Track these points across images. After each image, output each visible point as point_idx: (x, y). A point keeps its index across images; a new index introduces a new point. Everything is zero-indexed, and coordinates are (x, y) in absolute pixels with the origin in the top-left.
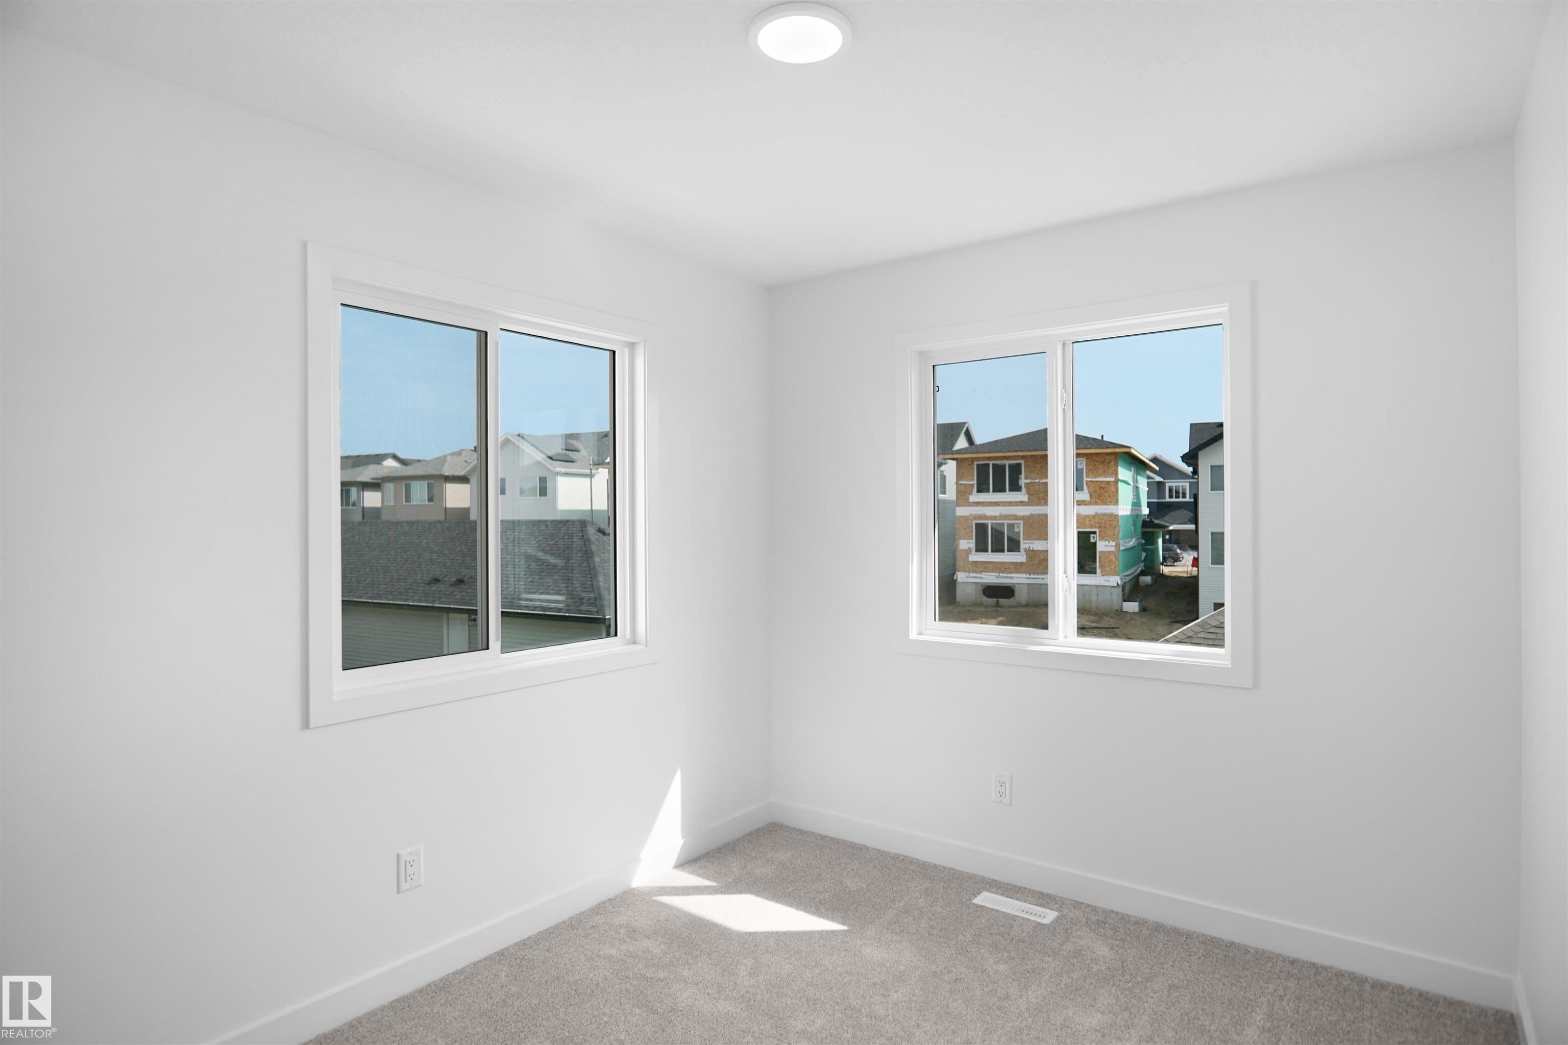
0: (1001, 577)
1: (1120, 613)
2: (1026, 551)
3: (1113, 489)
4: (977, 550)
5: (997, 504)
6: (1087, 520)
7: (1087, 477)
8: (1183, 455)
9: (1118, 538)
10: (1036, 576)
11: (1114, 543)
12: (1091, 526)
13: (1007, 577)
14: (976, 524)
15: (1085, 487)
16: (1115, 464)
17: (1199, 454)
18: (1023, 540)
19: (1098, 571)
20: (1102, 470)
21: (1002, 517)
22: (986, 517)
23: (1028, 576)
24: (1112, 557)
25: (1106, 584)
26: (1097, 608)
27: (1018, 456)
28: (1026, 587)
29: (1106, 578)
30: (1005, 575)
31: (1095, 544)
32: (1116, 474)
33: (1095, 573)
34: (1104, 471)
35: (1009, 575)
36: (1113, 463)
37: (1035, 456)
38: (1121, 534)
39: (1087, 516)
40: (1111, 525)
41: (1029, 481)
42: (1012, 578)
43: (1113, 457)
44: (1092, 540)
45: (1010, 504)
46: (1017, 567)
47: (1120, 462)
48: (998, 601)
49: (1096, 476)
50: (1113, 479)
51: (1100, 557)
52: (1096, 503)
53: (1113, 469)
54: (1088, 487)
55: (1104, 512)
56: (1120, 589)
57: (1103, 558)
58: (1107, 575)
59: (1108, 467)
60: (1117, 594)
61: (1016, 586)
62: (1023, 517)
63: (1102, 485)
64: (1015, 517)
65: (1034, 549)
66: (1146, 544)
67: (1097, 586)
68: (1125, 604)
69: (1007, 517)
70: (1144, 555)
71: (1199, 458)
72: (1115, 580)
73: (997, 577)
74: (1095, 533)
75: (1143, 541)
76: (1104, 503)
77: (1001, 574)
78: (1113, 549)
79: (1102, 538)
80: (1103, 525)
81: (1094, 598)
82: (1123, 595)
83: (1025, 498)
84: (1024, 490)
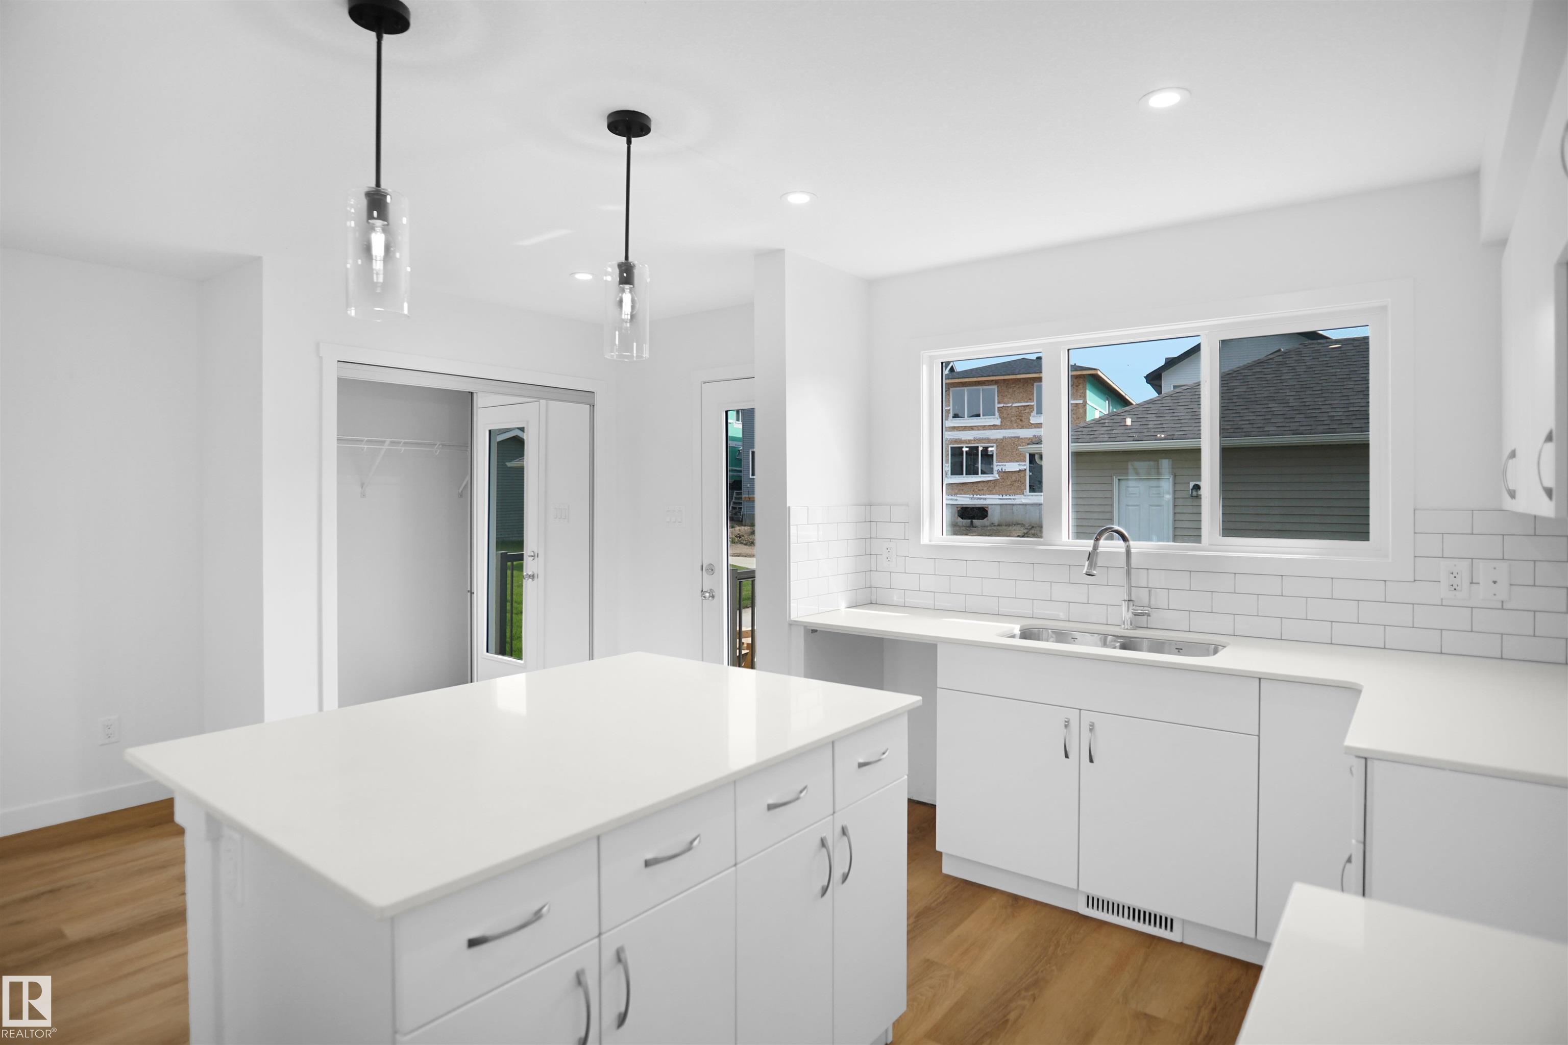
0: (975, 499)
2: (999, 472)
3: (1081, 411)
4: (952, 474)
5: (972, 428)
8: (1147, 375)
10: (1008, 497)
13: (980, 499)
14: (951, 448)
16: (1083, 387)
17: (1163, 374)
18: (996, 462)
21: (975, 440)
22: (961, 441)
23: (1001, 497)
27: (993, 380)
28: (998, 508)
30: (978, 496)
32: (1085, 397)
34: (1073, 394)
35: (982, 497)
36: (1081, 386)
37: (1008, 380)
41: (1002, 405)
42: (985, 499)
43: (1081, 381)
45: (984, 428)
46: (990, 487)
47: (1088, 386)
48: (972, 522)
50: (1081, 402)
53: (1081, 391)
59: (1077, 390)
61: (990, 507)
62: (997, 440)
64: (989, 440)
65: (1006, 470)
69: (980, 440)
71: (1163, 379)
73: (971, 498)
77: (975, 496)
83: (998, 422)
84: (997, 414)
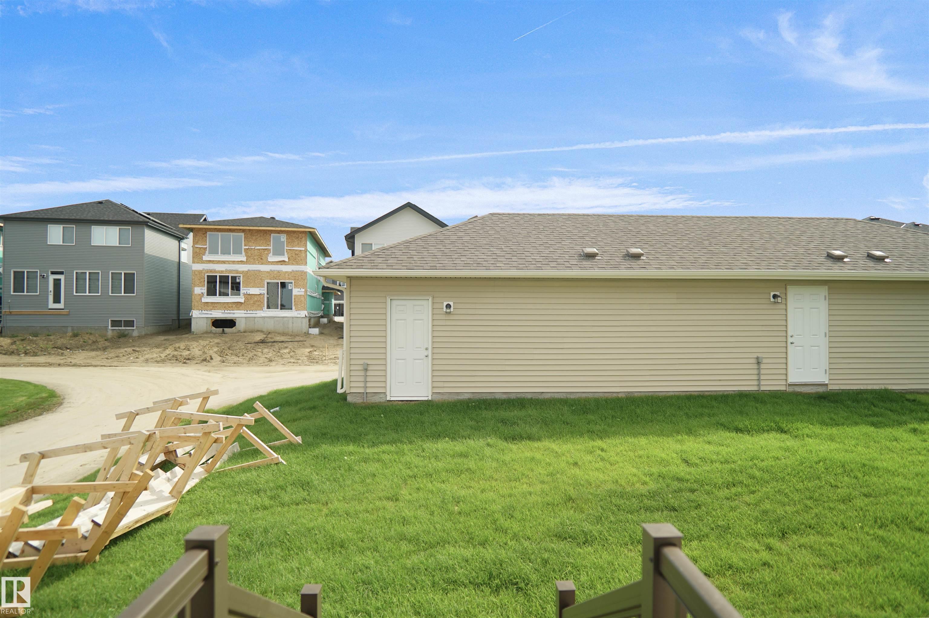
0: (226, 313)
1: (307, 334)
2: (244, 294)
3: (304, 255)
4: (208, 294)
5: (224, 262)
6: (287, 274)
7: (287, 247)
8: (346, 236)
9: (306, 287)
10: (251, 312)
11: (303, 290)
12: (289, 279)
13: (230, 313)
14: (208, 276)
15: (286, 253)
17: (355, 236)
18: (243, 287)
19: (293, 308)
20: (297, 243)
21: (226, 271)
22: (215, 271)
23: (246, 312)
24: (303, 299)
25: (299, 316)
26: (292, 332)
27: (241, 229)
28: (244, 320)
29: (298, 312)
30: (229, 311)
31: (292, 290)
32: (306, 246)
33: (292, 309)
34: (298, 244)
35: (231, 312)
36: (304, 239)
37: (252, 230)
38: (308, 285)
39: (286, 272)
40: (302, 278)
41: (247, 247)
42: (234, 313)
43: (304, 235)
44: (290, 288)
45: (234, 262)
46: (238, 305)
47: (309, 239)
48: (223, 330)
49: (293, 246)
50: (303, 249)
51: (295, 299)
52: (293, 264)
53: (304, 242)
54: (288, 253)
55: (297, 269)
56: (307, 319)
57: (296, 299)
58: (299, 310)
59: (301, 241)
60: (305, 323)
61: (237, 319)
62: (243, 272)
63: (297, 253)
64: (237, 272)
65: (250, 294)
66: (324, 299)
67: (293, 317)
68: (310, 329)
69: (231, 271)
70: (322, 306)
71: (355, 239)
72: (304, 313)
73: (222, 313)
74: (292, 283)
75: (322, 297)
76: (298, 264)
77: (226, 311)
78: (303, 294)
79: (296, 286)
80: (297, 278)
81: (290, 325)
82: (309, 325)
83: (244, 259)
84: (243, 253)
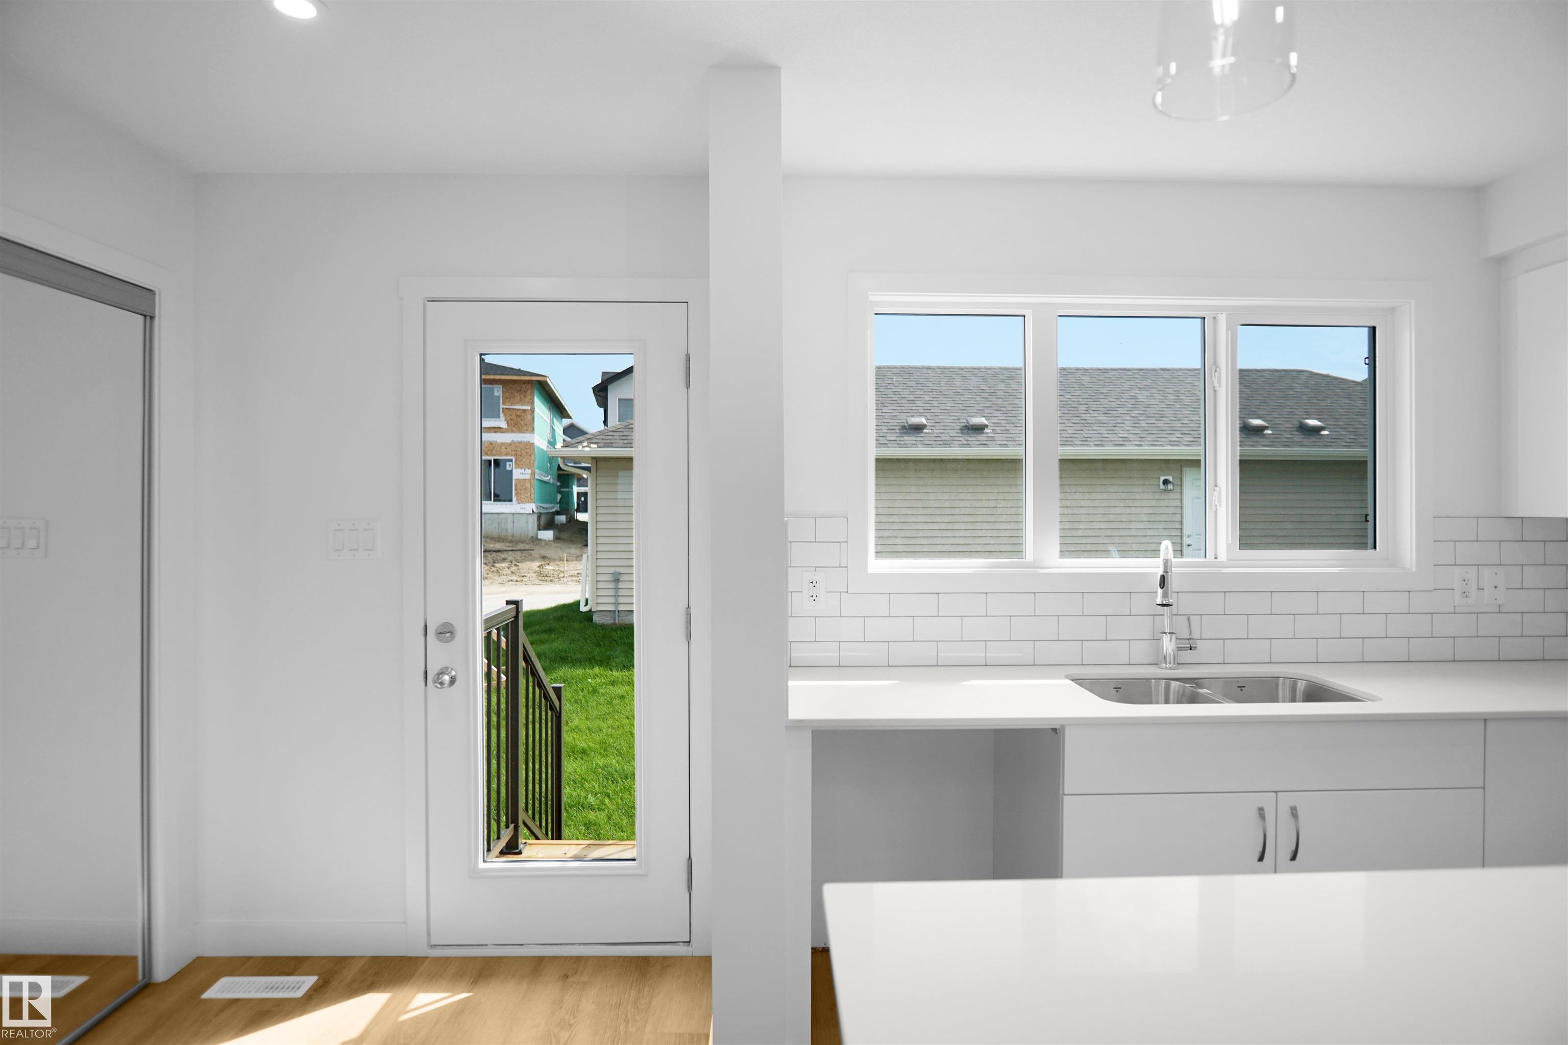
1: (535, 540)
3: (529, 417)
6: (503, 447)
7: (503, 404)
8: (595, 387)
9: (533, 466)
11: (529, 471)
12: (507, 454)
15: (502, 415)
16: (531, 393)
17: (609, 386)
19: (514, 499)
20: (518, 398)
24: (528, 485)
25: (522, 511)
26: (513, 536)
29: (522, 505)
31: (511, 471)
32: (533, 403)
33: (511, 500)
34: (521, 400)
36: (529, 392)
38: (536, 464)
39: (503, 444)
40: (526, 453)
43: (529, 386)
44: (508, 468)
47: (536, 393)
49: (513, 404)
50: (529, 408)
51: (516, 485)
52: (512, 431)
53: (529, 398)
54: (505, 415)
55: (520, 440)
56: (535, 517)
57: (519, 486)
58: (523, 502)
59: (525, 396)
60: (533, 521)
63: (518, 413)
66: (561, 487)
67: (513, 514)
68: (539, 532)
70: (559, 496)
71: (609, 391)
72: (530, 507)
74: (511, 460)
75: (559, 484)
76: (520, 431)
78: (528, 477)
79: (518, 466)
80: (519, 453)
81: (510, 526)
82: (539, 525)
